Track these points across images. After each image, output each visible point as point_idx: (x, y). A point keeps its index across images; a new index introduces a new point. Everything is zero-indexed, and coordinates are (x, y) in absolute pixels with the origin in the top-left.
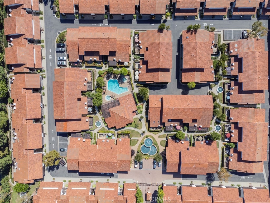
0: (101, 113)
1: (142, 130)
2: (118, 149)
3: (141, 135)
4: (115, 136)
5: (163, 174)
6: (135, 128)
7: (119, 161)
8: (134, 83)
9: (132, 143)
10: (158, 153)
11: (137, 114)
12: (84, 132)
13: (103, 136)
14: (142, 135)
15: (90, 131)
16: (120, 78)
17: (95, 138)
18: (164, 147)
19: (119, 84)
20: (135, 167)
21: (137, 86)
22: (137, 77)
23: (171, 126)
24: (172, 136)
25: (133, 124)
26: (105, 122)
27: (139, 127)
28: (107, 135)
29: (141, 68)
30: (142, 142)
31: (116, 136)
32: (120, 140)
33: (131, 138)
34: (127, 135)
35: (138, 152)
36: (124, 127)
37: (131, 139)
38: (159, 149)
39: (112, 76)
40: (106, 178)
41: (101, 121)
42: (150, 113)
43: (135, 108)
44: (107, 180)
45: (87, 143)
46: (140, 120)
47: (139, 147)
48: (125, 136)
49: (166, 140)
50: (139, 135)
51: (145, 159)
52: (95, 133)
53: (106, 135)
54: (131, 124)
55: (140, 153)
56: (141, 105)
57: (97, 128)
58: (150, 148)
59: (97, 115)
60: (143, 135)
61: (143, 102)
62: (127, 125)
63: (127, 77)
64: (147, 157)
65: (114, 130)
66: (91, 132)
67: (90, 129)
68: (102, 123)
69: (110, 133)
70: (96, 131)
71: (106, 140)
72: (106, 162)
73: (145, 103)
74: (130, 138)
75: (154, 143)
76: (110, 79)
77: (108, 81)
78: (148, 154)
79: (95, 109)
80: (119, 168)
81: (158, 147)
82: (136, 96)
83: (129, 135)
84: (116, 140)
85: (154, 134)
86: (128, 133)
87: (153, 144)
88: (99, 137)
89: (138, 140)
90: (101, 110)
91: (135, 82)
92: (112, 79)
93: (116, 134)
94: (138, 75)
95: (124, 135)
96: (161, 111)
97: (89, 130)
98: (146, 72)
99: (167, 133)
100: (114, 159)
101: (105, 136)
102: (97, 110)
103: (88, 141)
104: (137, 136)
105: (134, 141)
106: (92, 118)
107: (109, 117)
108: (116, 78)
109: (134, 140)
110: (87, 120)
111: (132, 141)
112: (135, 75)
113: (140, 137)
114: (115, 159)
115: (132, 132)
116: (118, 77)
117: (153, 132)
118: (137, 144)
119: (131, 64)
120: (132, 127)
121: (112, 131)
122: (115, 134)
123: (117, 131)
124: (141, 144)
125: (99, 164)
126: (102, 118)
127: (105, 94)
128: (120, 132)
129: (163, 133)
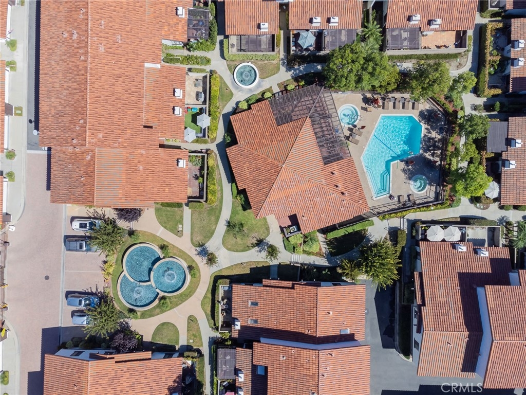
0: (289, 88)
1: (218, 249)
2: (143, 152)
3: (201, 245)
4: (197, 141)
5: (44, 331)
6: (229, 222)
7: (93, 157)
8: (408, 220)
9: (168, 209)
10: (126, 313)
11: (282, 231)
12: (216, 17)
13: (198, 94)
14: (199, 249)
15: (218, 41)
16: (430, 164)
17: (188, 59)
18: (153, 338)
19: (402, 161)
20: (73, 219)
21: (394, 233)
22: (436, 234)
23: (237, 372)
24: (197, 374)
25: (243, 216)
26: (253, 101)
27: (231, 240)
28: (201, 109)
29: (476, 252)
30: (171, 251)
31: (198, 147)
32: (182, 164)
33: (187, 205)
34: (201, 190)
35: (131, 233)
36: (232, 179)
37: (186, 208)
38: (144, 316)
39: (434, 134)
40: (29, 102)
41: (259, 85)
42: (293, 288)
43: (309, 224)
44: (20, 109)
45: (169, 24)
46: (260, 243)
47: (154, 238)
48: (196, 182)
49: (180, 344)
50: (198, 238)
51: (105, 262)
52: (208, 61)
53: (204, 106)
54: (246, 206)
55: (130, 241)
56: (320, 249)
57: (230, 69)
58: (148, 283)
59: (283, 69)
60: (199, 254)
61: (331, 256)
62: (242, 192)
63: (429, 192)
64: (111, 270)
65: (219, 139)
66: (213, 44)
67: (225, 41)
68: (250, 90)
69: (212, 121)
70: (217, 64)
71: (181, 103)
72: (84, 99)
73: (327, 264)
74: (191, 200)
75: (170, 298)
76: (424, 126)
77: (415, 115)
78: (125, 273)
79: (309, 62)
80: (62, 155)
81: (150, 314)
82: (357, 227)
83: (201, 197)
84: (183, 145)
85: (205, 297)
86: (209, 197)
87: (162, 294)
88: (193, 75)
89: (179, 233)
90: (303, 86)
91: (413, 224)
92: (424, 132)
93: (203, 147)
94: (444, 240)
95: (201, 179)
96: (303, 334)
97: (222, 37)
98: (463, 273)
99: (205, 350)
100: (101, 136)
101: (197, 102)
102: (300, 71)
103: (180, 27)
104: (196, 230)
105: (178, 218)
106: (273, 50)
107: (276, 119)
108: (427, 150)
109: (182, 217)
110: (265, 27)
111: (176, 209)
112: (445, 224)
113: (193, 244)
114: (99, 140)
115: (212, 209)
116: (431, 158)
117: (210, 296)
118: (162, 228)
119: (484, 209)
120: (234, 212)
121: (216, 129)
122: (206, 142)
123: (216, 150)
124: (163, 247)
125: (77, 67)
126: (270, 90)
127: (364, 105)
128: (215, 161)
129: (207, 333)
